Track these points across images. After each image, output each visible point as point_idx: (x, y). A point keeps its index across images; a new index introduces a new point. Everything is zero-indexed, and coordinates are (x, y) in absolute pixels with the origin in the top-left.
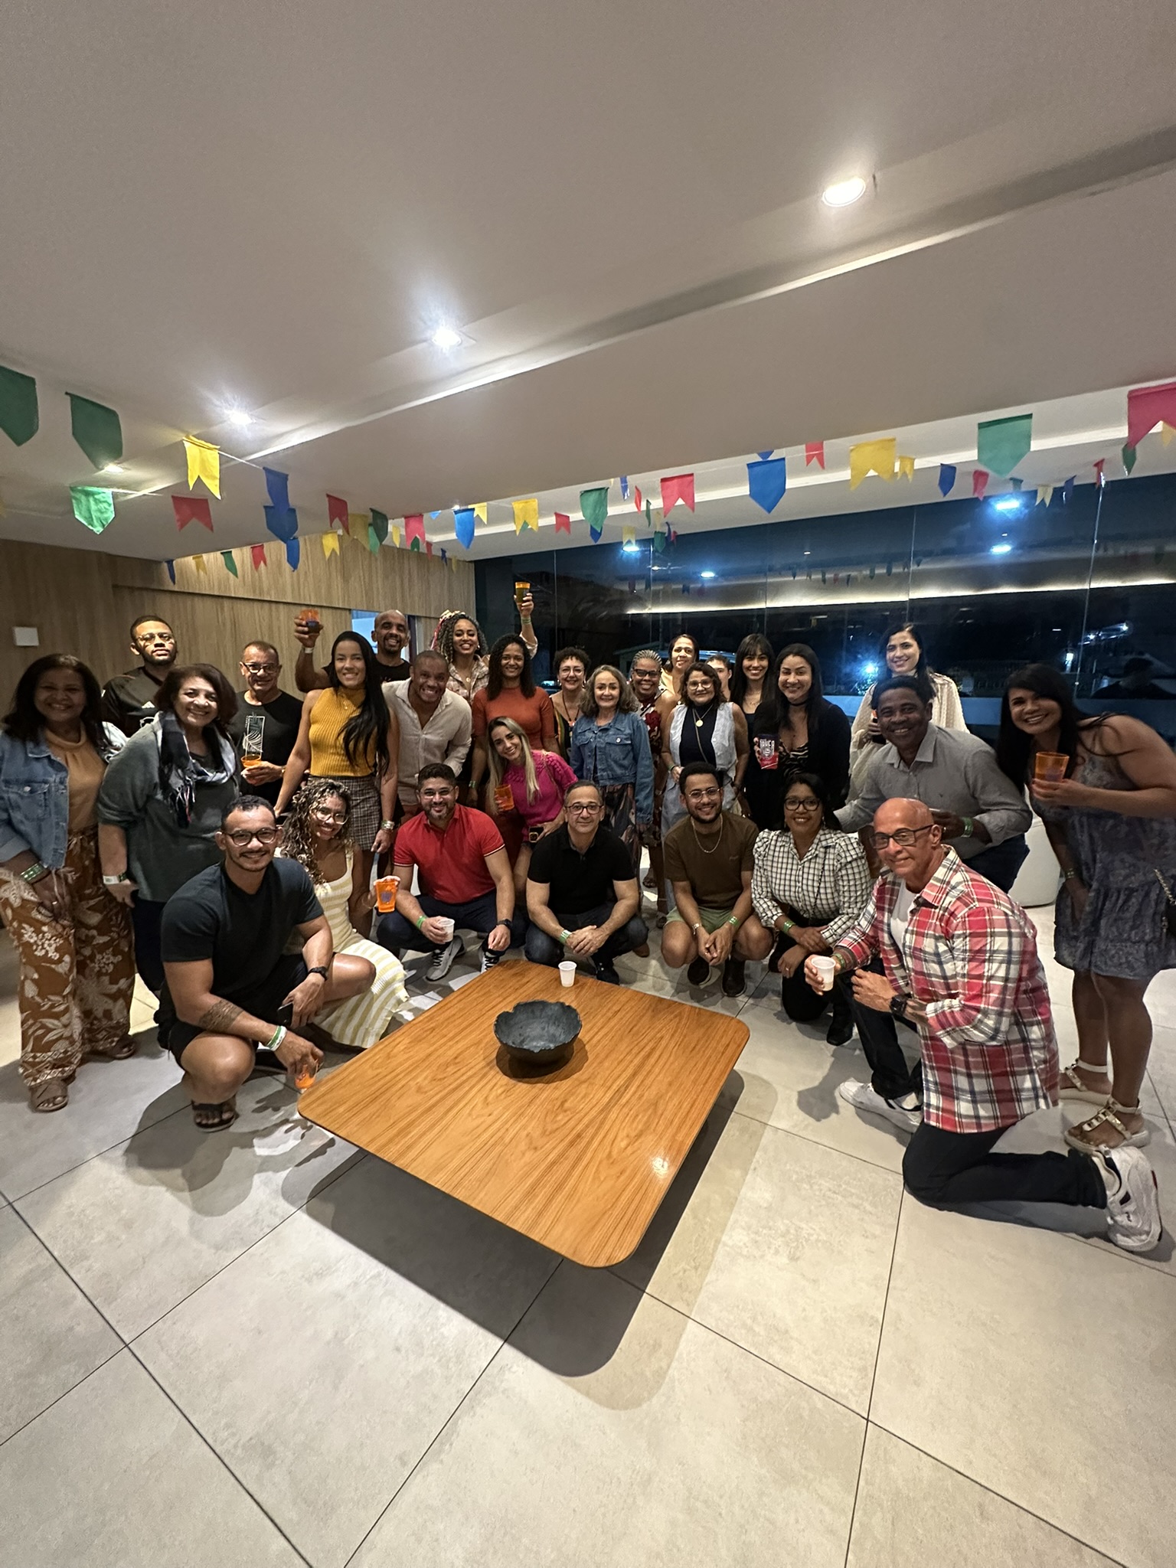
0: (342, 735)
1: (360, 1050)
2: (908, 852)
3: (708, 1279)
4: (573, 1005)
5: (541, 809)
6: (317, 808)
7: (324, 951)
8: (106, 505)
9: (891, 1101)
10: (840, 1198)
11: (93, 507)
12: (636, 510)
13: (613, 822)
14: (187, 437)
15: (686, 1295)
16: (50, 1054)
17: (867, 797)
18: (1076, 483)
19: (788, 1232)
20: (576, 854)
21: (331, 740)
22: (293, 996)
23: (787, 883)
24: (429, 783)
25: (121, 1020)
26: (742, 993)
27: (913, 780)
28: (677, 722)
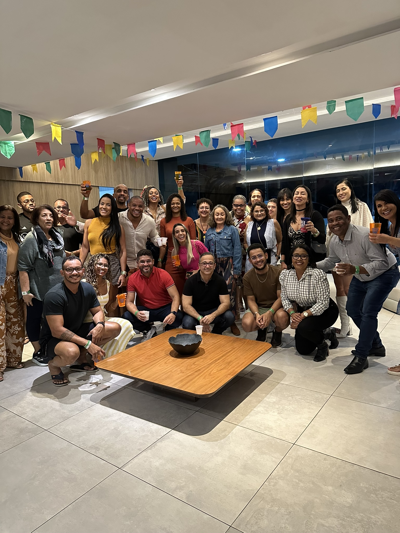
0: (102, 236)
5: (193, 266)
6: (97, 263)
8: (12, 147)
10: (303, 401)
11: (7, 149)
13: (223, 274)
14: (52, 123)
15: (237, 421)
19: (279, 408)
20: (203, 283)
21: (98, 239)
22: (92, 332)
23: (293, 291)
24: (142, 258)
25: (20, 355)
26: (279, 346)
27: (345, 249)
28: (249, 228)
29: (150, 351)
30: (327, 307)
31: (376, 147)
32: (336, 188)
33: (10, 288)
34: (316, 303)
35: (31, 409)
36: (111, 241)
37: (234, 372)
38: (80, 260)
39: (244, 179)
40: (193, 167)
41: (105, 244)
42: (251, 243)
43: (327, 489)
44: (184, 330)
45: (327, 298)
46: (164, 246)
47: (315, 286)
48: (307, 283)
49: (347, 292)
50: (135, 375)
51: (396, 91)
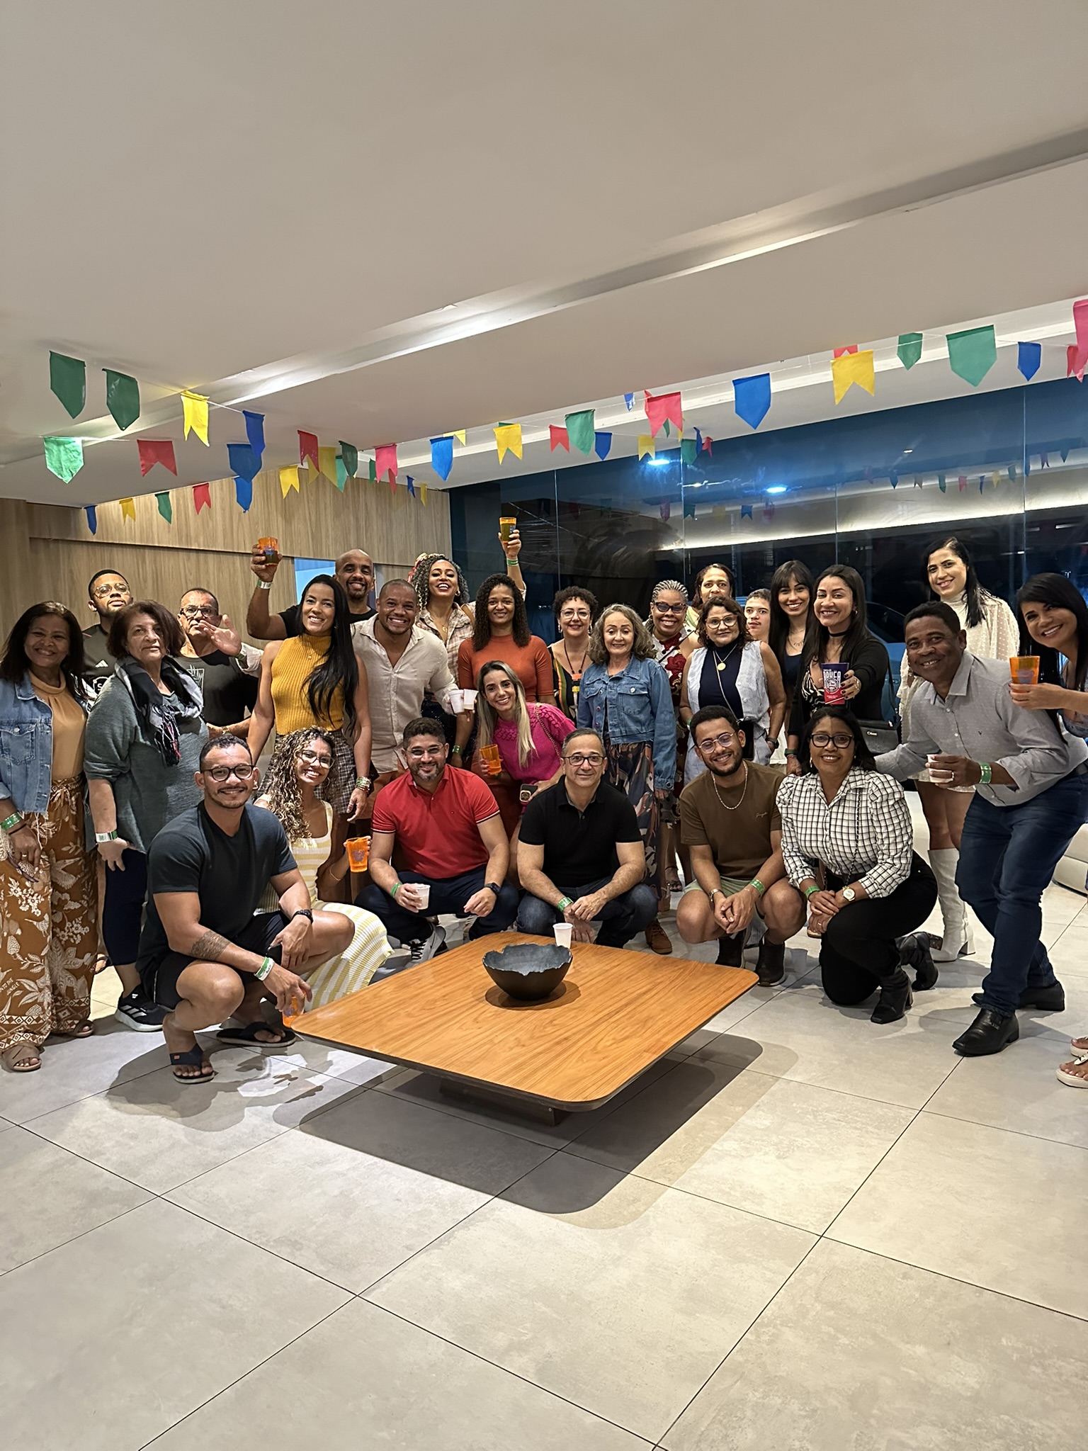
0: (307, 686)
3: (693, 1167)
5: (537, 772)
6: (302, 752)
8: (75, 454)
11: (64, 457)
13: (627, 789)
14: (184, 391)
15: (669, 1175)
16: (24, 1018)
17: (913, 740)
19: (781, 1143)
20: (574, 811)
21: (295, 693)
22: (282, 936)
23: (814, 832)
24: (417, 740)
25: (83, 1000)
26: (778, 983)
27: (951, 717)
28: (695, 667)
29: (432, 991)
30: (905, 876)
31: (1031, 457)
32: (927, 560)
33: (63, 821)
34: (875, 863)
35: (117, 1142)
36: (332, 697)
37: (660, 1044)
38: (247, 747)
39: (678, 538)
40: (542, 509)
41: (317, 706)
42: (701, 705)
43: (912, 1353)
44: (522, 935)
45: (904, 850)
46: (467, 712)
47: (872, 820)
48: (852, 811)
49: (959, 837)
50: (397, 1050)
51: (1078, 309)
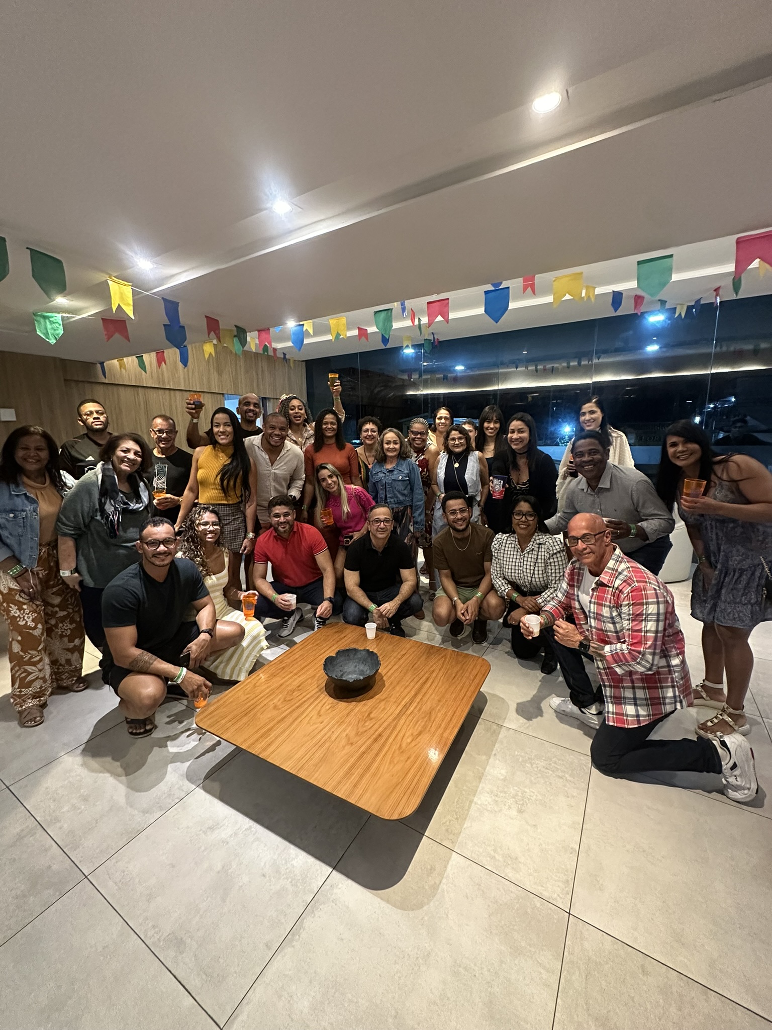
0: (219, 477)
1: (236, 682)
2: (590, 548)
3: (465, 826)
4: (375, 651)
5: (352, 524)
6: (199, 524)
7: (210, 618)
8: (57, 325)
9: (582, 709)
10: (551, 772)
11: (49, 326)
12: (412, 325)
13: (399, 531)
14: (110, 277)
15: (451, 837)
16: (30, 689)
17: (565, 511)
18: (702, 302)
19: (517, 795)
20: (375, 552)
21: (212, 480)
22: (191, 647)
23: (513, 567)
24: (276, 510)
25: (78, 665)
26: (485, 641)
27: (597, 500)
28: (442, 464)
34: (547, 587)
36: (236, 483)
40: (353, 373)
41: (225, 488)
42: (446, 490)
47: (547, 562)
